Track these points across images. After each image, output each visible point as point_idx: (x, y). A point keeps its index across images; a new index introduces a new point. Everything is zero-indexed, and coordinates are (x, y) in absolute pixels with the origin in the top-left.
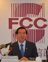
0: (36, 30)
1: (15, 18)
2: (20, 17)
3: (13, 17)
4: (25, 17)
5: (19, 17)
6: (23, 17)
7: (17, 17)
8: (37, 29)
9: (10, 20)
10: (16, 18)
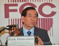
0: (42, 19)
1: (12, 3)
2: (20, 2)
3: (10, 3)
4: (26, 2)
5: (18, 2)
6: (24, 3)
7: (16, 2)
8: (43, 17)
9: (6, 6)
10: (14, 3)
